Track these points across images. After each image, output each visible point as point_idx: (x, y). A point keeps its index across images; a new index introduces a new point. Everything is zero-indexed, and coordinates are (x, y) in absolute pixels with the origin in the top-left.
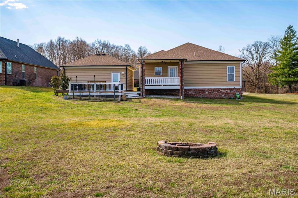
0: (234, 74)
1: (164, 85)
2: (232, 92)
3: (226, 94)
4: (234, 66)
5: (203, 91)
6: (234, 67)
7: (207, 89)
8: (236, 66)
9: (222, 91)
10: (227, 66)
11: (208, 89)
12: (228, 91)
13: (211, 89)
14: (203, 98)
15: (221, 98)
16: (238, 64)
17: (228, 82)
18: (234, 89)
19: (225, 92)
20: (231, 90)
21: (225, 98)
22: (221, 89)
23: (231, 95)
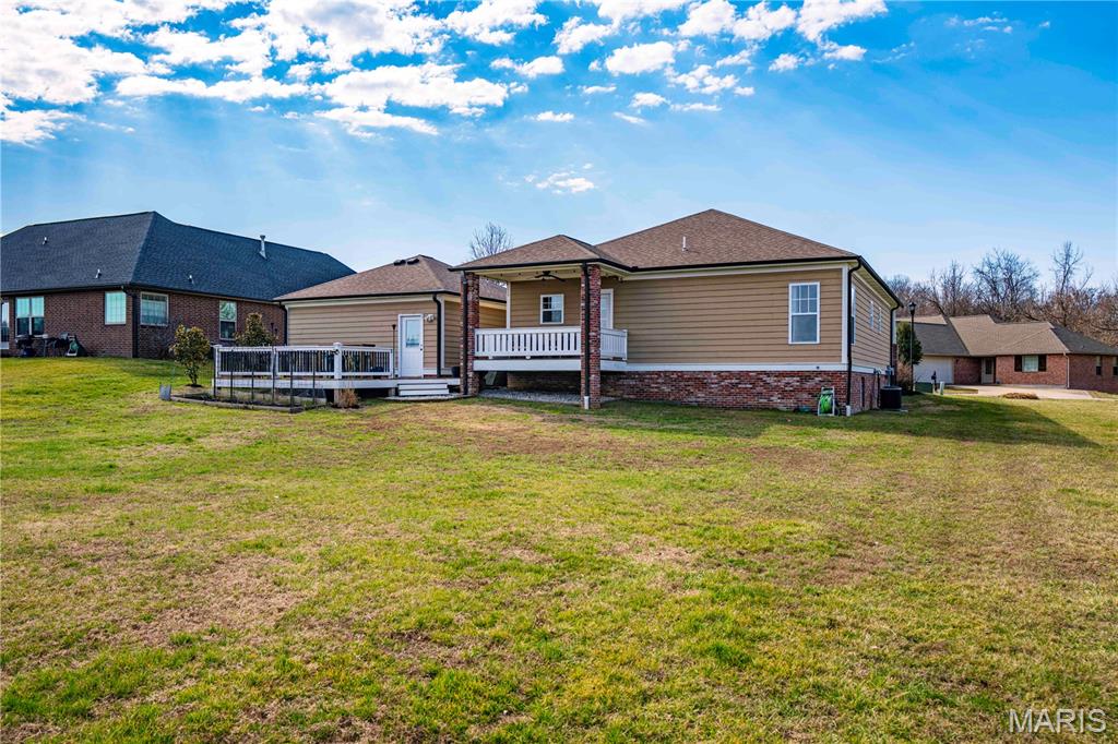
0: (818, 313)
1: (533, 358)
2: (808, 385)
3: (784, 394)
4: (818, 284)
5: (700, 380)
6: (816, 286)
7: (715, 373)
8: (827, 282)
9: (770, 380)
10: (791, 285)
11: (719, 373)
12: (795, 381)
13: (731, 374)
14: (700, 406)
15: (765, 408)
16: (835, 275)
17: (792, 348)
18: (819, 373)
19: (782, 384)
20: (804, 376)
21: (781, 407)
22: (768, 374)
23: (805, 396)
